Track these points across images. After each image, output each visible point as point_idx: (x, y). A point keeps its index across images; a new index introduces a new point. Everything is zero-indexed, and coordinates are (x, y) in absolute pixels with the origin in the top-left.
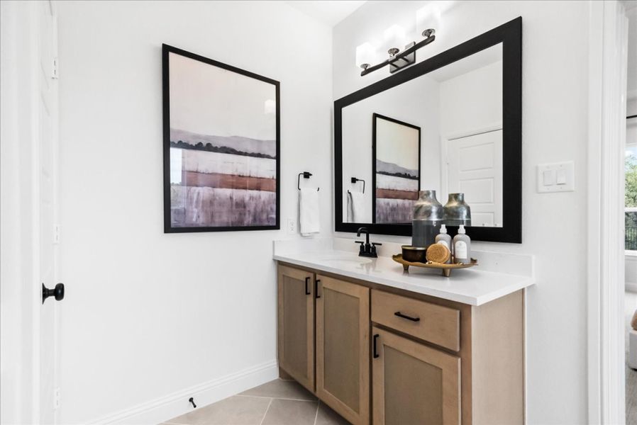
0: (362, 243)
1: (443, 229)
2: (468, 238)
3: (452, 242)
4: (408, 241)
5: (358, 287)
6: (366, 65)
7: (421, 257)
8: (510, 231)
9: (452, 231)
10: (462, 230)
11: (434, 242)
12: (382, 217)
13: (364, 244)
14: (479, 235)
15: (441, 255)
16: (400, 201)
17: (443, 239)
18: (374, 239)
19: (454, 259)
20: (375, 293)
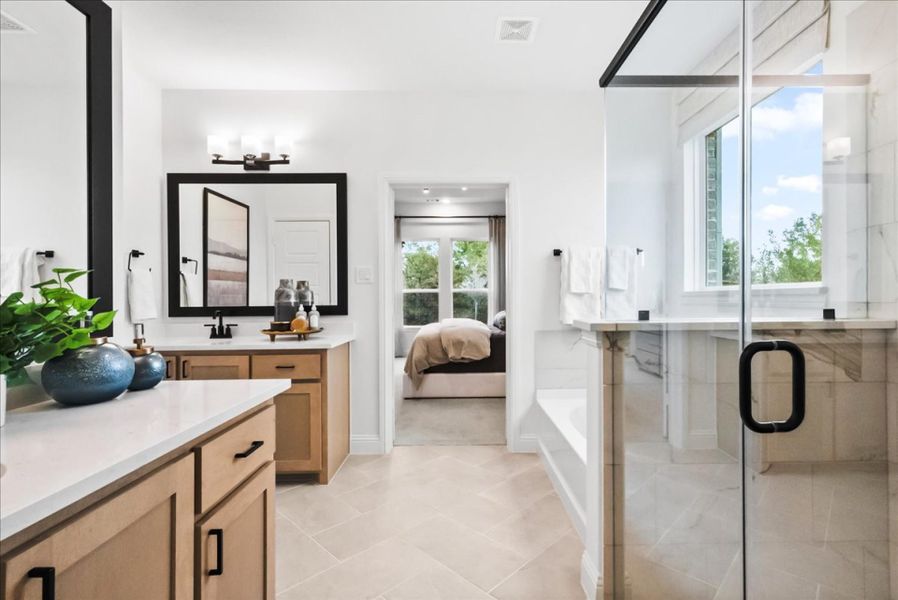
0: (214, 326)
1: (301, 308)
2: (318, 313)
3: (308, 316)
4: (271, 319)
5: (237, 358)
6: (218, 156)
7: (287, 328)
8: (341, 309)
9: (308, 309)
10: (314, 308)
11: (294, 317)
12: (213, 300)
13: (216, 327)
14: (325, 311)
15: (302, 326)
16: (230, 283)
17: (301, 315)
18: (227, 321)
19: (310, 328)
20: (255, 359)
